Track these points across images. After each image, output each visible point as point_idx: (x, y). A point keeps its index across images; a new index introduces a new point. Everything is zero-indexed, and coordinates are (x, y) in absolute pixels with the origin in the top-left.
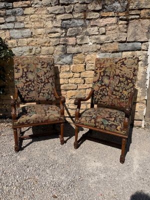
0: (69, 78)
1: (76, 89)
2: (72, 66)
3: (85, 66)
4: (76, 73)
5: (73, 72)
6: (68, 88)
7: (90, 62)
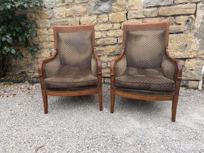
0: (108, 30)
1: (116, 44)
2: (110, 15)
3: (127, 14)
4: (116, 23)
5: (112, 23)
6: (106, 43)
7: (132, 8)
